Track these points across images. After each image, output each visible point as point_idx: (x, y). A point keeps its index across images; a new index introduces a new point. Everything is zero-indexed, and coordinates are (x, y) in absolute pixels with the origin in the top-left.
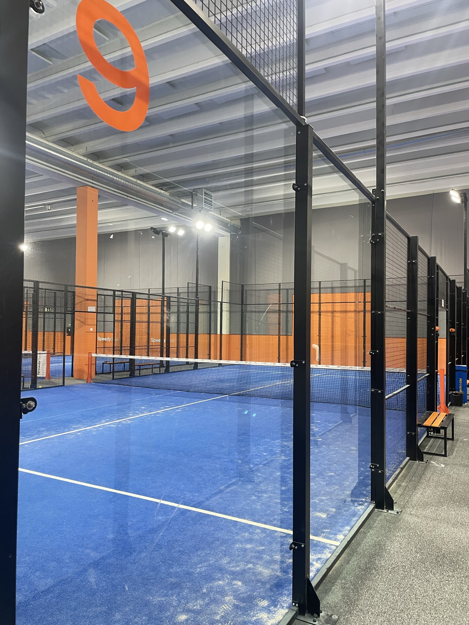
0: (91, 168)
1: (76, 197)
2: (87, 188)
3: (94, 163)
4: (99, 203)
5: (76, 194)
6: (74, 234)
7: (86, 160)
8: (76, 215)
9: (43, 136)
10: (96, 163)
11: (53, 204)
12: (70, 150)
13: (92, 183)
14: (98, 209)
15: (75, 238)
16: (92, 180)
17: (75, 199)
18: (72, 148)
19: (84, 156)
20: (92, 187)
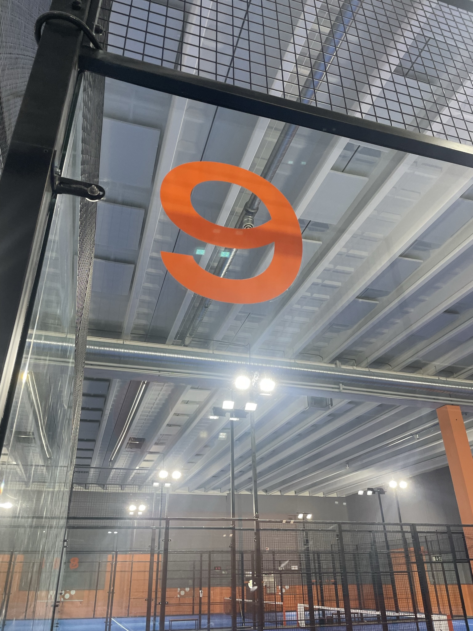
0: (444, 385)
1: (438, 421)
2: (446, 408)
3: (448, 380)
4: (464, 422)
5: (437, 418)
6: (445, 463)
7: (438, 378)
8: (442, 441)
9: (390, 368)
10: (449, 379)
11: (421, 432)
12: (420, 374)
13: (451, 401)
14: (466, 429)
15: (448, 467)
16: (450, 397)
17: (438, 424)
18: (421, 371)
19: (435, 375)
20: (452, 405)
